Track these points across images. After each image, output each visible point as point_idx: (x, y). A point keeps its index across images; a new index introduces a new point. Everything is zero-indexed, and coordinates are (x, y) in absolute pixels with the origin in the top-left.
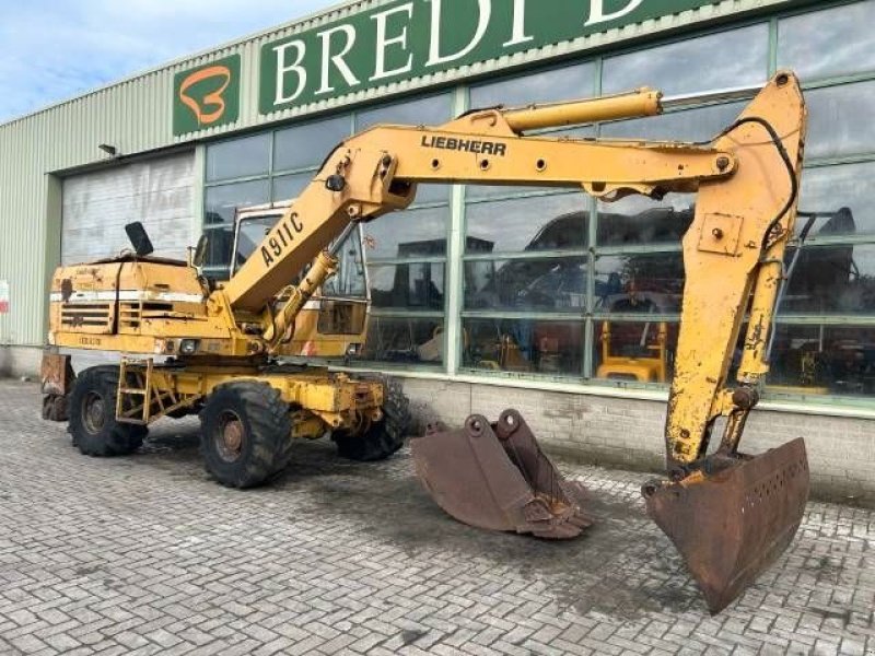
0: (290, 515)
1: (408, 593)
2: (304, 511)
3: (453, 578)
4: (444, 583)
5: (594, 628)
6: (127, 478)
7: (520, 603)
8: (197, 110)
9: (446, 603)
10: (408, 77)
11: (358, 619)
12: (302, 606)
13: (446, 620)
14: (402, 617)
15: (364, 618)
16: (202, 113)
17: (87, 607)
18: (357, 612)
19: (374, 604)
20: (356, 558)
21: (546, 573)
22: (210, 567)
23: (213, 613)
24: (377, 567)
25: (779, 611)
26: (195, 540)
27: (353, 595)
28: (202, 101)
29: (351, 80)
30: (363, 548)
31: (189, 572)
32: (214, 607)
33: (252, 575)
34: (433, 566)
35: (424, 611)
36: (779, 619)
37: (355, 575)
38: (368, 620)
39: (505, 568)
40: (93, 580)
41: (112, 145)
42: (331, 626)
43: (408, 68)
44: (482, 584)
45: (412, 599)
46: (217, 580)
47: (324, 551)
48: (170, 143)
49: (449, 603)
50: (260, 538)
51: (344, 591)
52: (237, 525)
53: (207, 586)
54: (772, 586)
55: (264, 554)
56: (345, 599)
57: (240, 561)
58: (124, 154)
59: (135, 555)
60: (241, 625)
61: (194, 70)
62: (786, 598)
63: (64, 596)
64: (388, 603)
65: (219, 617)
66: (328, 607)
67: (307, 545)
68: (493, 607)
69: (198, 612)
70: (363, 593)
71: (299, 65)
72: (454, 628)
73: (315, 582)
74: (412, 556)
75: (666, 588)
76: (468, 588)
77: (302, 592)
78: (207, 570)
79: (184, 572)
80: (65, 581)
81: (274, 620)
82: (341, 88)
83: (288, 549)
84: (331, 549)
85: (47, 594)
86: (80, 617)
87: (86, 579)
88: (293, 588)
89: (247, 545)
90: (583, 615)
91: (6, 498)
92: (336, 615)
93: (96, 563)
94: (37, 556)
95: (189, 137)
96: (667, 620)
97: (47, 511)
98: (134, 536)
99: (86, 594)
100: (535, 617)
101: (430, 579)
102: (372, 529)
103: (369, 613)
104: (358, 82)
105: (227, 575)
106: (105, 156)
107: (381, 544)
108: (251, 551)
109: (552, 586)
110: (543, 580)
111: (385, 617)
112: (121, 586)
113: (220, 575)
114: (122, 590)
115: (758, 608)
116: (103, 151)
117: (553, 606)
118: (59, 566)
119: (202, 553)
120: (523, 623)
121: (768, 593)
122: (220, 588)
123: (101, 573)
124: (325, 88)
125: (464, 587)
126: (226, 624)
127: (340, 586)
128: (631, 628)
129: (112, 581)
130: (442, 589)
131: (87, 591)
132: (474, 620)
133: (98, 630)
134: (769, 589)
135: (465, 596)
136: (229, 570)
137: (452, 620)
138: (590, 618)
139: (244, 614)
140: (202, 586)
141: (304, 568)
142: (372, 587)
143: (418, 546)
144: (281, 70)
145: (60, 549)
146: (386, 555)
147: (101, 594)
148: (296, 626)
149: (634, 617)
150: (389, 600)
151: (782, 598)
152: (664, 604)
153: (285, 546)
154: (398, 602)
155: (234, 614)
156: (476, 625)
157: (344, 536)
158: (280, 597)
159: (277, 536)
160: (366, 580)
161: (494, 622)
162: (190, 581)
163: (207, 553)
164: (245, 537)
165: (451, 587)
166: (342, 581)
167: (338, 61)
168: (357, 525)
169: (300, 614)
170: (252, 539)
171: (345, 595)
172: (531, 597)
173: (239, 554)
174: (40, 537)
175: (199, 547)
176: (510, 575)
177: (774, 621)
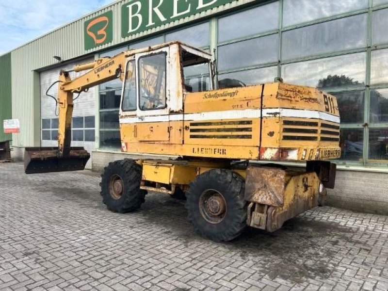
0: (131, 225)
1: (183, 267)
2: (138, 223)
3: (206, 258)
4: (201, 261)
5: (278, 288)
6: (60, 207)
7: (239, 273)
8: (94, 38)
9: (201, 272)
10: (188, 15)
11: (155, 281)
12: (128, 274)
13: (200, 282)
14: (178, 280)
15: (159, 280)
16: (97, 39)
17: (24, 273)
18: (155, 277)
19: (164, 273)
20: (159, 248)
21: (254, 256)
22: (88, 252)
23: (83, 277)
24: (169, 252)
25: (379, 278)
26: (83, 237)
27: (155, 268)
28: (97, 33)
29: (162, 19)
30: (163, 242)
31: (77, 255)
32: (85, 273)
33: (107, 256)
34: (197, 252)
35: (190, 277)
36: (378, 283)
37: (158, 257)
38: (160, 282)
39: (233, 253)
40: (30, 259)
41: (59, 56)
42: (141, 285)
43: (188, 11)
44: (220, 262)
45: (184, 270)
46: (89, 259)
47: (144, 243)
48: (84, 54)
49: (203, 273)
50: (115, 237)
51: (150, 265)
52: (105, 230)
53: (83, 262)
54: (374, 264)
55: (115, 245)
56: (150, 270)
57: (102, 249)
58: (65, 60)
59: (53, 246)
60: (95, 284)
61: (93, 19)
62: (382, 270)
63: (14, 267)
64: (171, 272)
65: (85, 280)
66: (141, 274)
67: (137, 241)
68: (225, 275)
69: (76, 277)
70: (160, 266)
71: (139, 13)
72: (204, 287)
73: (136, 260)
74: (187, 246)
75: (317, 265)
76: (213, 264)
77: (130, 266)
78: (86, 253)
79: (74, 254)
80: (17, 259)
81: (113, 281)
82: (158, 22)
83: (126, 243)
84: (148, 243)
85: (7, 265)
86: (18, 279)
87: (27, 258)
88: (126, 264)
89: (108, 240)
90: (272, 280)
91: (3, 217)
92: (144, 278)
93: (34, 250)
94: (8, 246)
95: (91, 51)
96: (317, 284)
97: (19, 223)
98: (56, 236)
99: (25, 266)
100: (247, 281)
101: (194, 259)
102: (169, 232)
103: (161, 278)
104: (166, 19)
105: (95, 256)
106: (56, 61)
107: (173, 240)
108: (109, 243)
109: (257, 263)
110: (252, 260)
111: (169, 280)
112: (43, 262)
113: (91, 256)
114: (42, 264)
115: (367, 276)
116: (56, 60)
117: (257, 275)
118: (16, 251)
119: (85, 244)
120: (240, 284)
121: (372, 268)
122: (89, 263)
123: (35, 255)
124: (151, 23)
125: (212, 263)
126: (88, 283)
127: (149, 263)
128: (298, 288)
129: (39, 259)
130: (200, 264)
131: (26, 264)
132: (214, 282)
133: (25, 286)
134: (372, 265)
135: (211, 269)
136: (96, 254)
137: (203, 282)
138: (276, 282)
139: (98, 277)
140: (81, 262)
141: (133, 253)
142: (165, 263)
143: (191, 241)
144: (131, 16)
145: (19, 242)
146: (174, 245)
147: (32, 266)
148: (123, 285)
149: (299, 282)
150: (172, 270)
151: (380, 271)
152: (316, 274)
153: (125, 241)
154: (177, 272)
155: (93, 277)
156: (215, 285)
157: (155, 236)
158: (118, 268)
159: (123, 236)
160: (162, 259)
161: (225, 283)
162: (76, 260)
163: (88, 244)
164: (108, 236)
165: (204, 264)
166: (150, 260)
167: (156, 10)
168: (162, 230)
169: (126, 278)
170: (111, 237)
171: (150, 268)
172: (246, 269)
173: (103, 245)
174: (12, 236)
175: (85, 241)
176: (235, 257)
177: (376, 284)
